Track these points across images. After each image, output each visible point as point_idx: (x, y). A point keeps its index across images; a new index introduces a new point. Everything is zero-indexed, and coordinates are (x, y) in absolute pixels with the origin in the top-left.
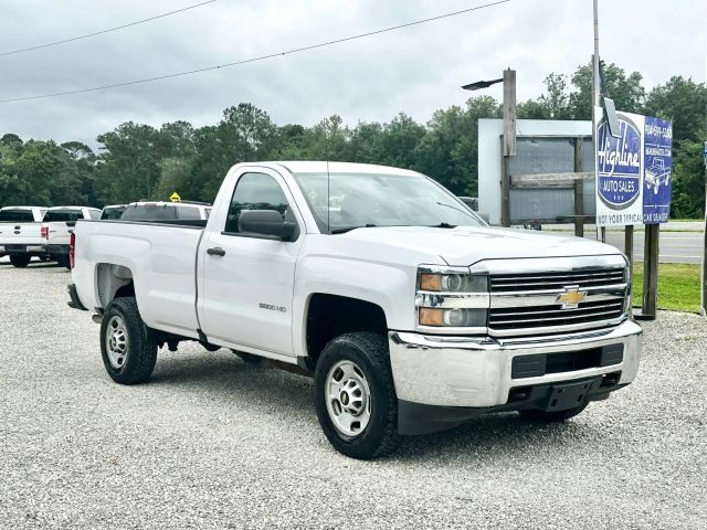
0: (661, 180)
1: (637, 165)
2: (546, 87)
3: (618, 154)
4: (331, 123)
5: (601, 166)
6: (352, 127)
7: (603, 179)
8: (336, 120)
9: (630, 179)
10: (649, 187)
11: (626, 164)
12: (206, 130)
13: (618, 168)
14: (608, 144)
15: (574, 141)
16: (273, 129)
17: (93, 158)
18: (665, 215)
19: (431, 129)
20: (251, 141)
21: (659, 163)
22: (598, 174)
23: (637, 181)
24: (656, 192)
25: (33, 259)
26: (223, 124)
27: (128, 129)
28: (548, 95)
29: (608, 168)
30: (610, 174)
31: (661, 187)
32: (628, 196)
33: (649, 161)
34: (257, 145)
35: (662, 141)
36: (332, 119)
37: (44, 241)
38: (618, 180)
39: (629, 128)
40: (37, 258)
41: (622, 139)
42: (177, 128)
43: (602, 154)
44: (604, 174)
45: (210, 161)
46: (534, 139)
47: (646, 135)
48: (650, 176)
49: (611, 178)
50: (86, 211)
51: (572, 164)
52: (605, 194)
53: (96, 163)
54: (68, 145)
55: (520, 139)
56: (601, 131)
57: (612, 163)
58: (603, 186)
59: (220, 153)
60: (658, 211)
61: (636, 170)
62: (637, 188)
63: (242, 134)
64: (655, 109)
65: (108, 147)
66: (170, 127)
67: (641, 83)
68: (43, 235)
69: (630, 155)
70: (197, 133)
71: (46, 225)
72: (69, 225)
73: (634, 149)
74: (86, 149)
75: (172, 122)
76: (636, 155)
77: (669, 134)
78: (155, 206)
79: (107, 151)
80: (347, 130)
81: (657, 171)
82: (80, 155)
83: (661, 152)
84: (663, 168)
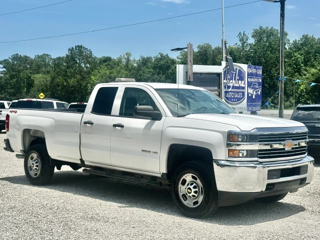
0: (256, 92)
1: (244, 86)
3: (234, 81)
4: (126, 56)
5: (225, 87)
6: (137, 59)
8: (128, 54)
9: (241, 92)
10: (250, 95)
11: (238, 85)
12: (59, 58)
13: (234, 87)
14: (229, 77)
15: (219, 74)
18: (259, 108)
20: (83, 65)
21: (255, 85)
22: (223, 90)
23: (243, 93)
24: (254, 97)
26: (67, 56)
27: (16, 57)
29: (229, 87)
30: (230, 90)
31: (257, 95)
32: (239, 99)
33: (250, 85)
34: (87, 68)
35: (257, 75)
38: (234, 92)
39: (239, 70)
41: (236, 74)
42: (43, 58)
43: (225, 81)
44: (227, 90)
46: (201, 74)
47: (248, 73)
48: (250, 91)
49: (230, 92)
52: (227, 98)
55: (195, 73)
56: (225, 71)
57: (231, 85)
58: (226, 95)
60: (255, 106)
61: (243, 88)
63: (78, 61)
65: (4, 67)
66: (39, 57)
69: (240, 82)
70: (54, 60)
75: (40, 54)
76: (243, 81)
77: (260, 72)
78: (31, 101)
79: (4, 69)
80: (134, 60)
81: (255, 89)
83: (256, 80)
84: (257, 87)
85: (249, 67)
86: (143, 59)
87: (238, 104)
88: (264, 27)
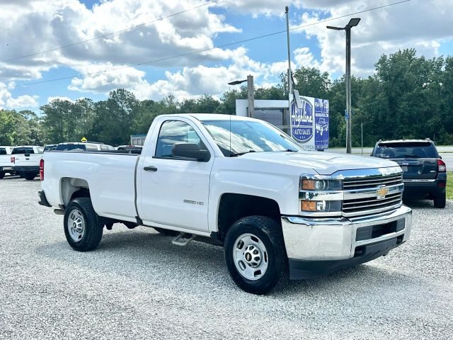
0: (324, 128)
1: (311, 121)
2: (280, 80)
3: (302, 116)
4: (169, 99)
5: (293, 122)
6: (180, 102)
7: (294, 129)
8: (171, 97)
10: (318, 132)
11: (305, 121)
12: (101, 103)
13: (302, 123)
14: (296, 112)
15: (282, 110)
16: (137, 102)
17: (37, 119)
18: (327, 146)
19: (222, 102)
20: (125, 109)
21: (323, 120)
22: (291, 126)
23: (311, 129)
24: (321, 134)
25: (6, 174)
26: (109, 100)
27: (57, 103)
28: (282, 84)
29: (297, 123)
30: (298, 126)
31: (324, 132)
32: (307, 137)
33: (317, 120)
34: (129, 111)
35: (324, 110)
36: (169, 97)
37: (13, 165)
38: (302, 129)
39: (307, 104)
40: (9, 174)
42: (84, 102)
43: (293, 116)
44: (295, 126)
45: (103, 120)
46: (263, 109)
47: (315, 108)
48: (318, 127)
49: (298, 128)
50: (35, 148)
51: (281, 122)
52: (296, 136)
53: (39, 122)
54: (23, 112)
55: (256, 109)
56: (293, 106)
57: (299, 121)
58: (294, 132)
59: (108, 116)
60: (323, 144)
61: (311, 124)
62: (311, 132)
63: (120, 105)
64: (336, 91)
65: (46, 113)
66: (81, 102)
67: (329, 77)
68: (12, 161)
69: (308, 117)
70: (96, 104)
71: (13, 156)
72: (26, 156)
73: (309, 114)
74: (33, 114)
75: (82, 99)
76: (311, 117)
77: (327, 106)
79: (45, 115)
80: (178, 103)
81: (323, 125)
82: (30, 117)
83: (323, 115)
84: (324, 122)
85: (316, 101)
86: (186, 101)
87: (306, 142)
88: (306, 68)
